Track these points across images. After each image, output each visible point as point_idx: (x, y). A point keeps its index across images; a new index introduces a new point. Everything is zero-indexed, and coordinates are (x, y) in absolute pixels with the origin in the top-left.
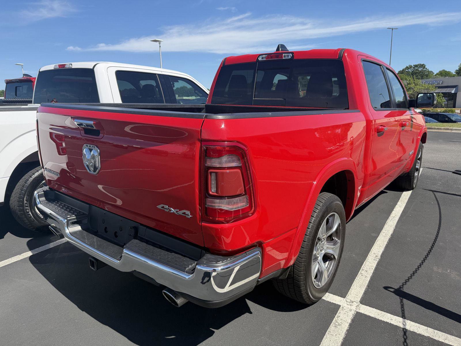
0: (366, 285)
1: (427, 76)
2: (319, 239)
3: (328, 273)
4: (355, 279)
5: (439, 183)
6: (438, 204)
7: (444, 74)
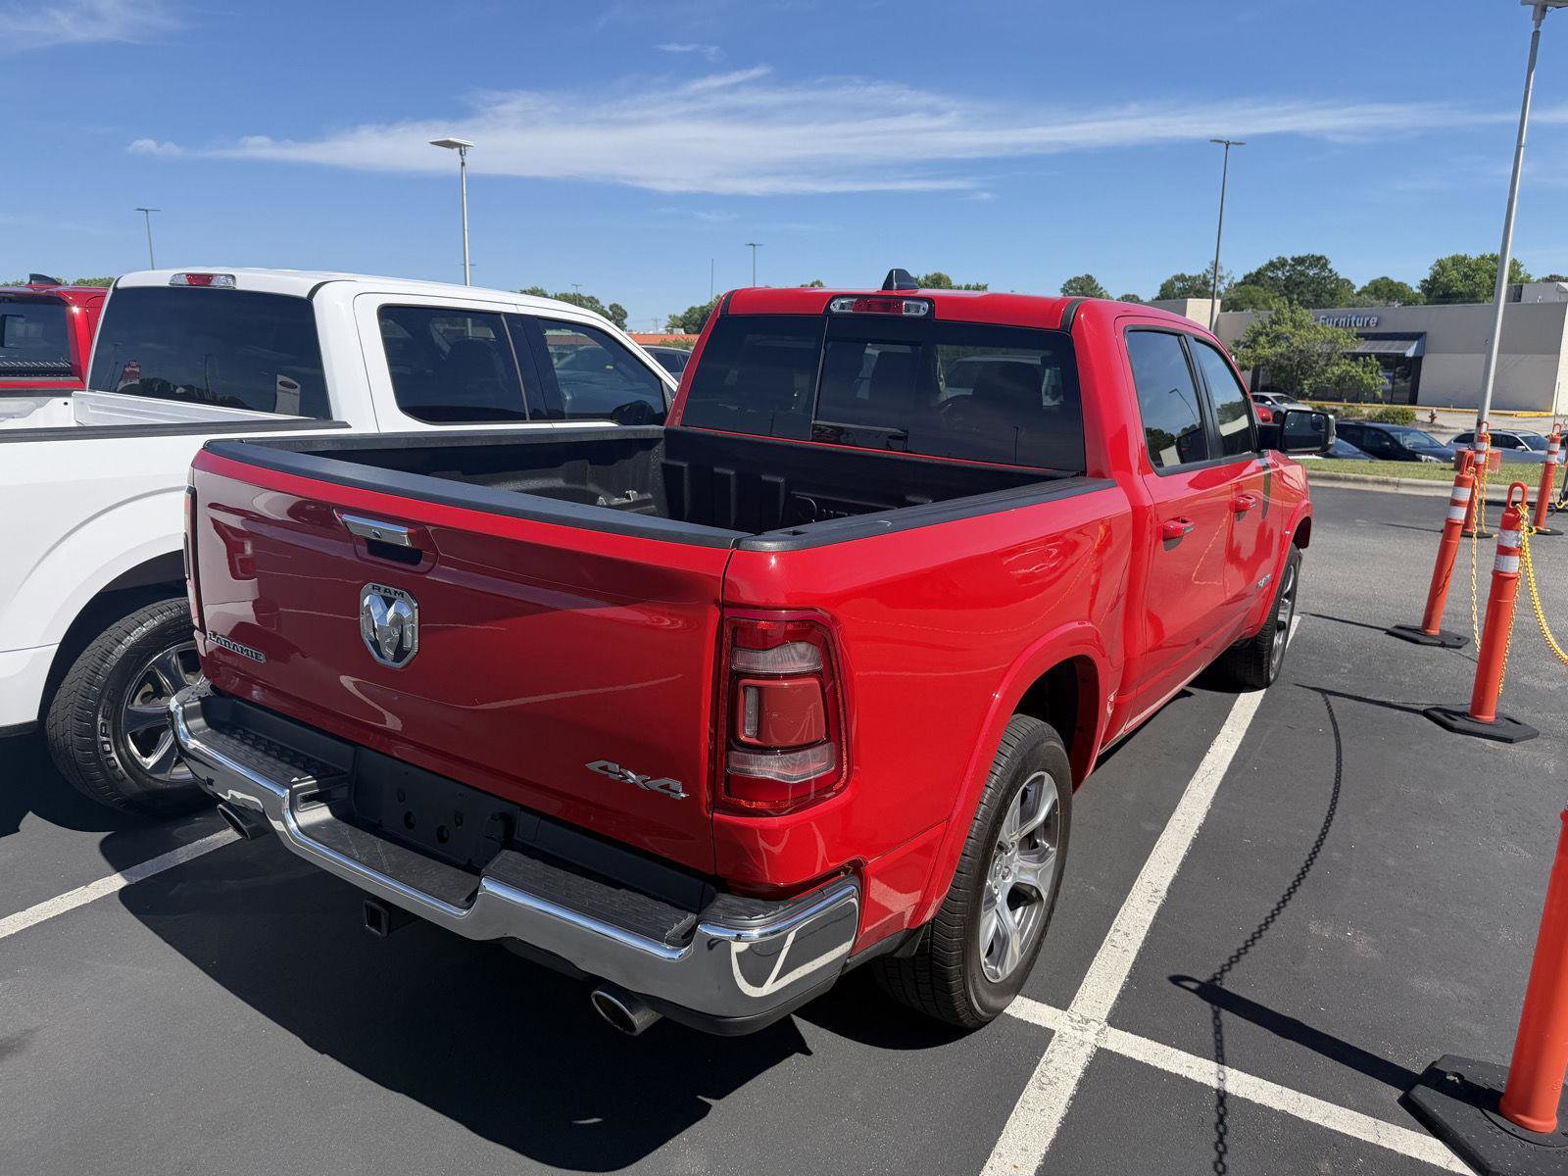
0: (1126, 973)
1: (1333, 294)
2: (1002, 848)
3: (1021, 938)
4: (1096, 958)
5: (1345, 667)
6: (1337, 734)
7: (1385, 290)
